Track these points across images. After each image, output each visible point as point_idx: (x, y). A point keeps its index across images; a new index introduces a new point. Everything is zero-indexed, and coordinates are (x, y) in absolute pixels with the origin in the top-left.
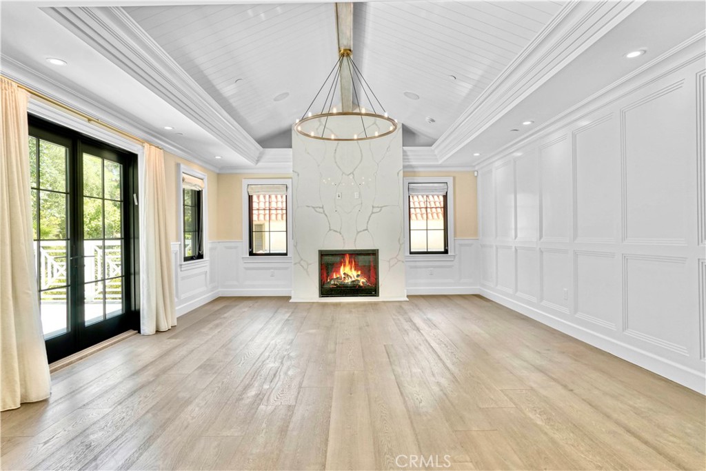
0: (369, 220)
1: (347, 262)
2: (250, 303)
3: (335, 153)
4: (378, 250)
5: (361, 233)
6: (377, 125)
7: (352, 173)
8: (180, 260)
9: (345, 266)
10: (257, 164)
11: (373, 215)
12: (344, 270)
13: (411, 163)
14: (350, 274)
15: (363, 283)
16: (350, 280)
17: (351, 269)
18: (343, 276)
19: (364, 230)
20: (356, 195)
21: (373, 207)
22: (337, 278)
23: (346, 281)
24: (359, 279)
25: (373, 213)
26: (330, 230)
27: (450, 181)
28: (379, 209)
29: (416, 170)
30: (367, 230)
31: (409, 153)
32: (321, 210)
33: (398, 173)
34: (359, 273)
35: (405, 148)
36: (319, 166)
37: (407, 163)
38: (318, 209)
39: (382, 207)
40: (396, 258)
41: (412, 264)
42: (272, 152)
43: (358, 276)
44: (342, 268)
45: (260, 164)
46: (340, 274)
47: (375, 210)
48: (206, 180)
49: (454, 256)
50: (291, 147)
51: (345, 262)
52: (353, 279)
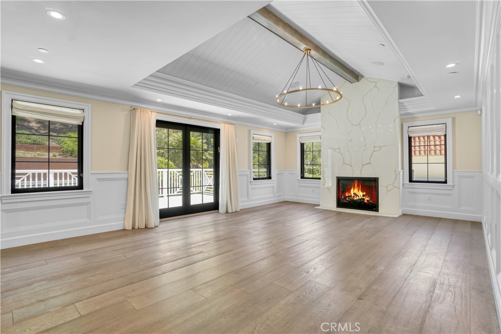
0: (371, 156)
1: (356, 186)
2: (295, 206)
3: (347, 112)
4: (378, 178)
5: (365, 166)
6: (377, 87)
7: (359, 124)
8: (251, 179)
9: (354, 188)
10: (303, 124)
11: (374, 153)
12: (354, 191)
13: (408, 112)
14: (358, 193)
15: (367, 200)
16: (358, 198)
17: (359, 190)
18: (353, 195)
19: (368, 164)
20: (362, 139)
21: (375, 147)
22: (348, 196)
23: (355, 199)
24: (364, 198)
25: (374, 151)
26: (344, 163)
27: (449, 122)
28: (379, 148)
29: (415, 116)
30: (370, 163)
31: (405, 104)
32: (338, 151)
33: (395, 120)
34: (364, 194)
35: (401, 101)
36: (337, 121)
37: (404, 112)
38: (336, 150)
39: (381, 147)
40: (392, 184)
41: (412, 190)
42: (310, 117)
43: (363, 196)
44: (352, 189)
45: (305, 124)
46: (350, 193)
47: (376, 149)
48: (273, 137)
49: (453, 186)
50: (320, 112)
51: (354, 186)
52: (360, 198)
